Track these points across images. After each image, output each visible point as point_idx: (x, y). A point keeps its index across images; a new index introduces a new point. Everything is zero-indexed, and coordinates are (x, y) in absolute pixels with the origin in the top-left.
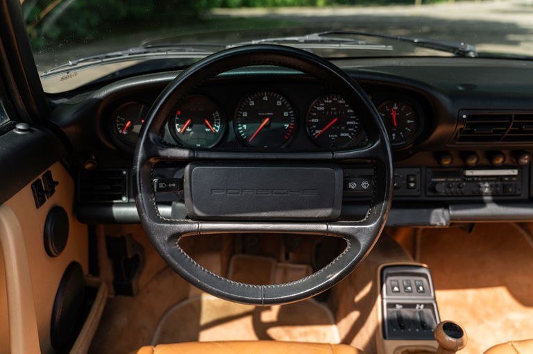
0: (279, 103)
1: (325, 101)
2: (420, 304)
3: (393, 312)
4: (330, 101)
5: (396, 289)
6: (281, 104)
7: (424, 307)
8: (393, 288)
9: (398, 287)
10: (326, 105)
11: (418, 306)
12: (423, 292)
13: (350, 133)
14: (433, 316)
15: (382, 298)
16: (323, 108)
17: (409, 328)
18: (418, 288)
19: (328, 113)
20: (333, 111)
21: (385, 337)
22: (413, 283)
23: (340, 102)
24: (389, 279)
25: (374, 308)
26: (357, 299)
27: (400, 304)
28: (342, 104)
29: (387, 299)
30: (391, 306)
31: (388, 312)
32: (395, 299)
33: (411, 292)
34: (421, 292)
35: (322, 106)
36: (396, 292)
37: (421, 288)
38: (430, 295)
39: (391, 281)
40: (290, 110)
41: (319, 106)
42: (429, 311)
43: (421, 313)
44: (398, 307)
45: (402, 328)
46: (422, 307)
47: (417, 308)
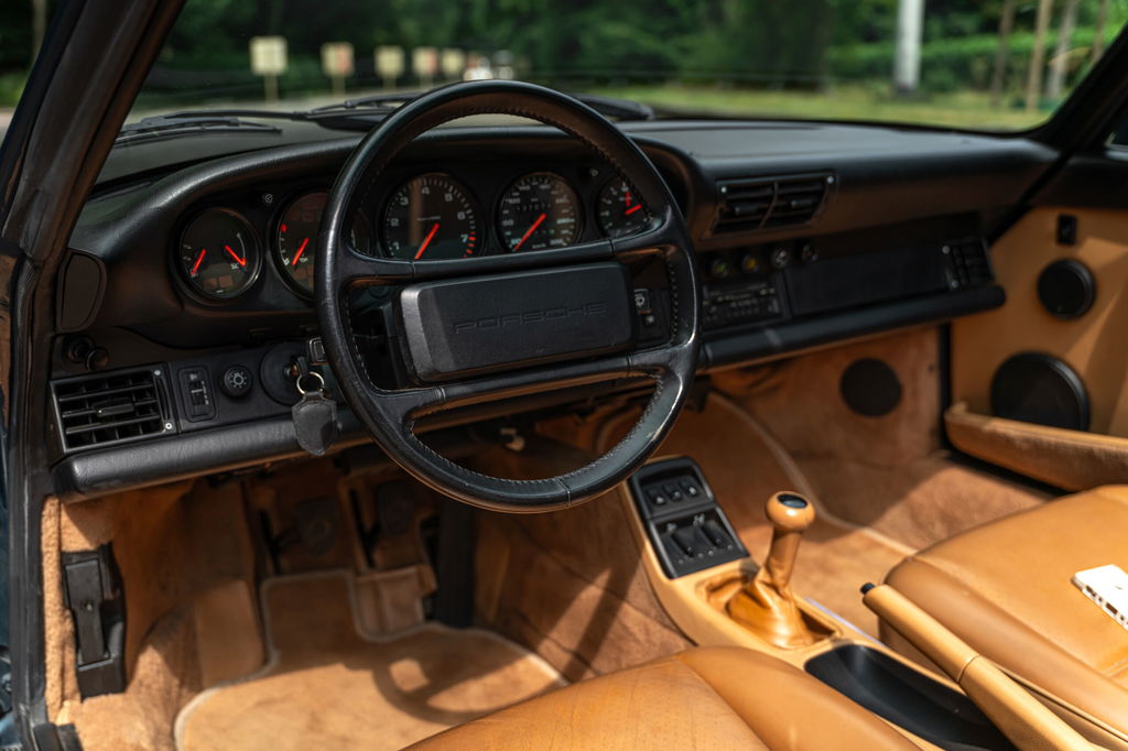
0: (449, 197)
1: (521, 188)
2: (699, 515)
3: (669, 537)
4: (528, 188)
5: (660, 500)
6: (451, 198)
7: (706, 519)
8: (656, 501)
9: (661, 497)
10: (523, 195)
11: (696, 518)
12: (697, 495)
13: (564, 237)
15: (645, 522)
16: (518, 201)
17: (698, 553)
18: (688, 492)
19: (525, 208)
20: (534, 204)
21: (669, 576)
22: (679, 487)
23: (543, 187)
27: (672, 522)
28: (546, 190)
29: (652, 519)
32: (663, 515)
33: (680, 499)
34: (693, 496)
35: (516, 197)
36: (661, 504)
37: (692, 490)
38: (707, 497)
39: (647, 492)
40: (467, 209)
41: (512, 197)
42: (712, 524)
43: (704, 529)
44: (671, 528)
45: (691, 555)
46: (701, 519)
47: (695, 523)
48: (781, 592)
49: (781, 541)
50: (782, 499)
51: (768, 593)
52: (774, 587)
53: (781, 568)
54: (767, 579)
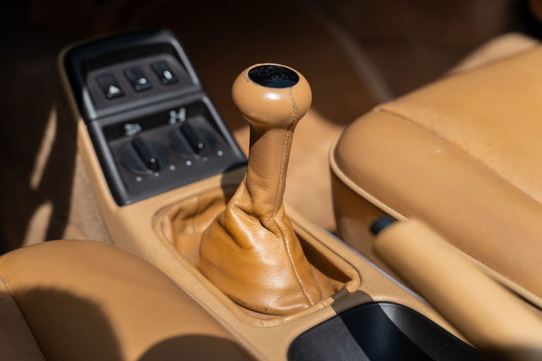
2: (177, 110)
3: (124, 145)
5: (113, 90)
7: (187, 115)
8: (106, 91)
9: (116, 85)
11: (173, 114)
12: (175, 81)
14: (209, 128)
15: (88, 122)
17: (168, 164)
18: (162, 77)
21: (120, 202)
22: (147, 70)
24: (92, 75)
25: (79, 159)
26: (36, 179)
27: (132, 122)
29: (98, 118)
30: (114, 131)
31: (111, 149)
32: (117, 112)
33: (147, 89)
34: (170, 83)
36: (115, 96)
37: (168, 75)
38: (191, 83)
39: (97, 79)
42: (199, 121)
43: (185, 129)
44: (132, 130)
45: (156, 167)
46: (182, 115)
47: (173, 121)
48: (267, 223)
49: (259, 143)
50: (261, 78)
51: (249, 225)
52: (255, 215)
53: (263, 185)
54: (247, 204)
